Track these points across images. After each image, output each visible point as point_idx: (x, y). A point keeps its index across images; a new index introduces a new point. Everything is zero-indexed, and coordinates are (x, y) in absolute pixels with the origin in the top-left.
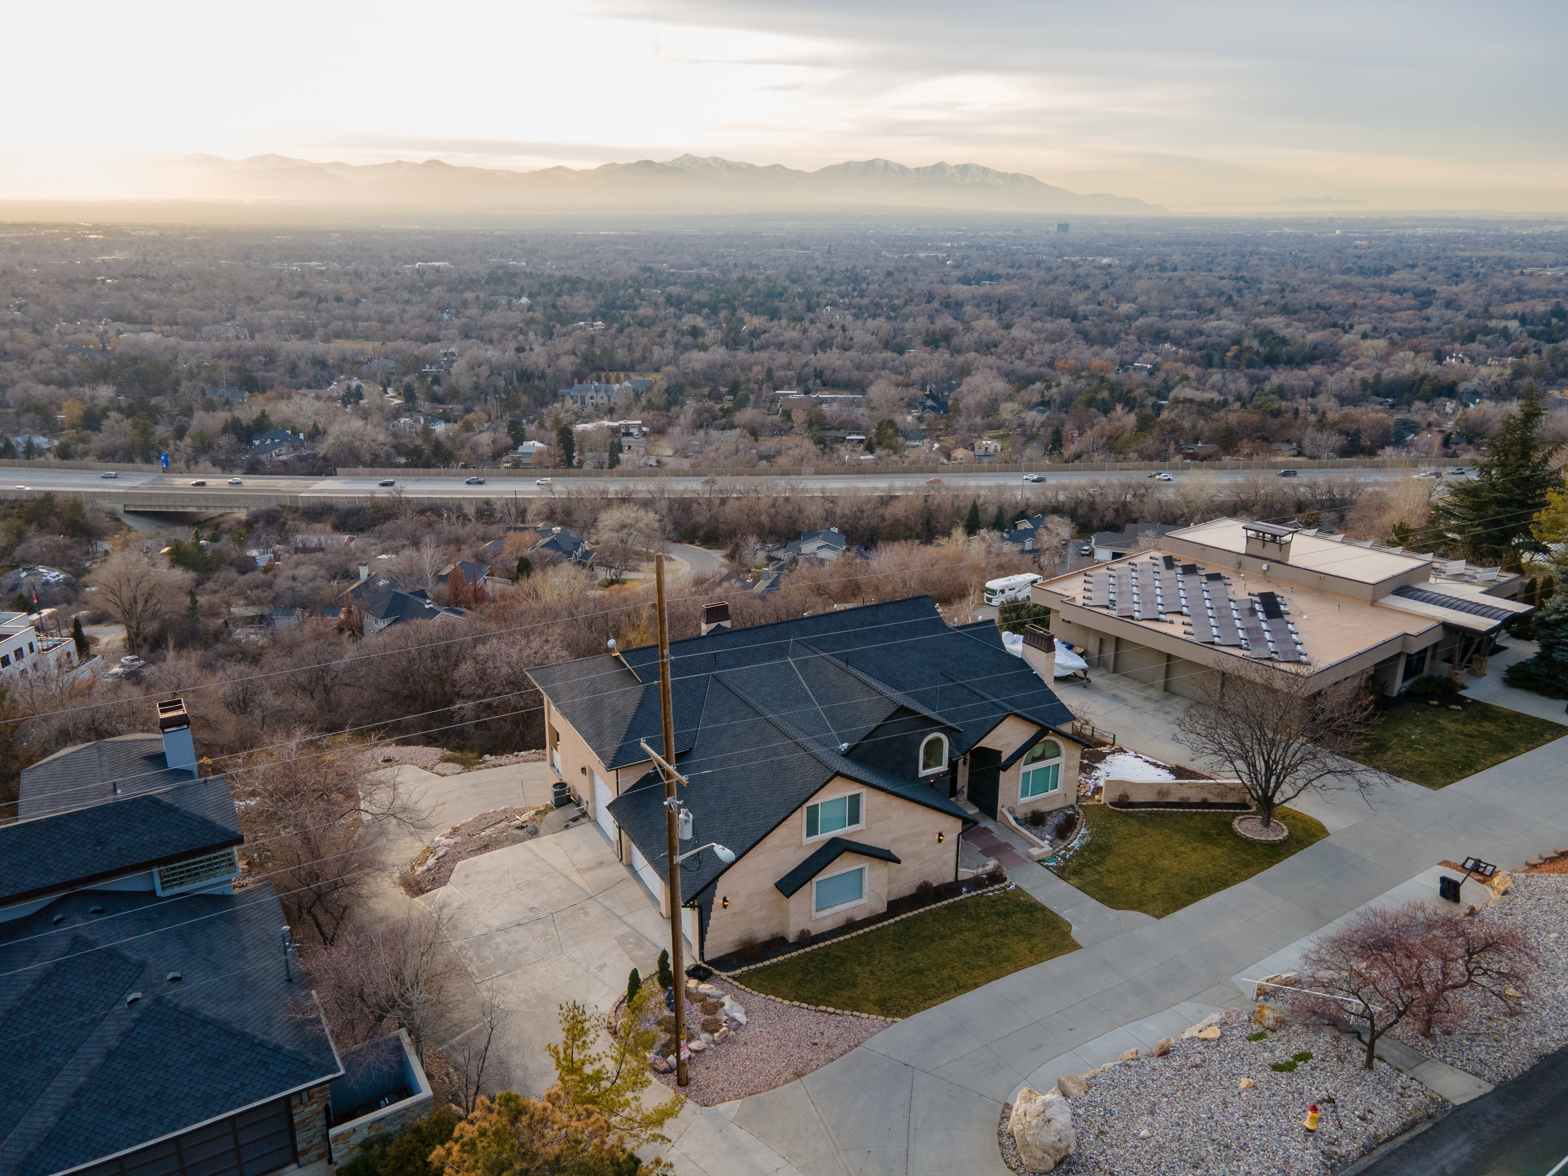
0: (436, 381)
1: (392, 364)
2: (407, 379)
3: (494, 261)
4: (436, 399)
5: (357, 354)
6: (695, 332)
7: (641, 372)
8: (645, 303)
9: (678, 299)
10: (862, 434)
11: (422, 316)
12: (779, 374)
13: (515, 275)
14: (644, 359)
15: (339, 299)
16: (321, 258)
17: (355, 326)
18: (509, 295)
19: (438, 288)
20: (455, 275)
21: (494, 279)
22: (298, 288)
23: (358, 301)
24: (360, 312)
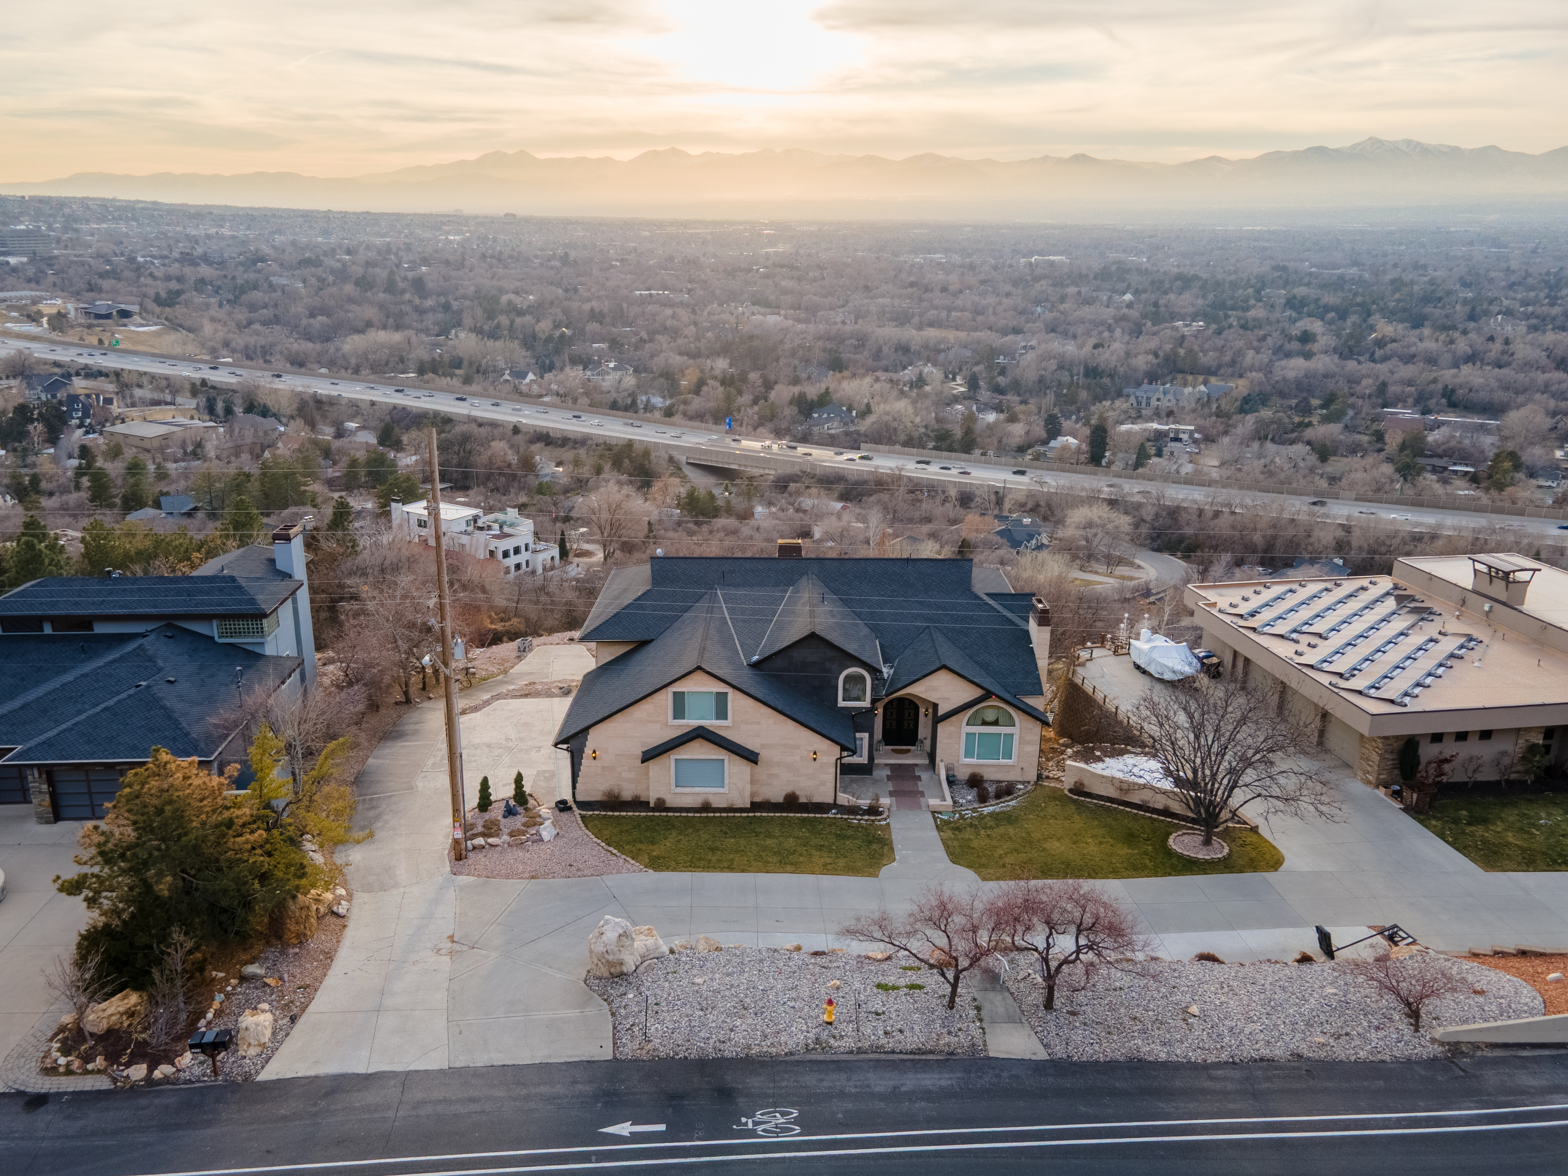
0: (1003, 372)
1: (968, 353)
2: (976, 369)
3: (1113, 256)
4: (999, 390)
5: (939, 343)
6: (1306, 338)
7: (1225, 378)
8: (1260, 304)
9: (1301, 301)
10: (1472, 466)
11: (1014, 309)
12: (1394, 389)
13: (1128, 271)
14: (1233, 363)
15: (944, 290)
16: (946, 251)
17: (948, 316)
18: (1114, 291)
19: (1044, 282)
20: (1066, 270)
21: (1104, 275)
22: (912, 279)
23: (961, 291)
24: (959, 302)
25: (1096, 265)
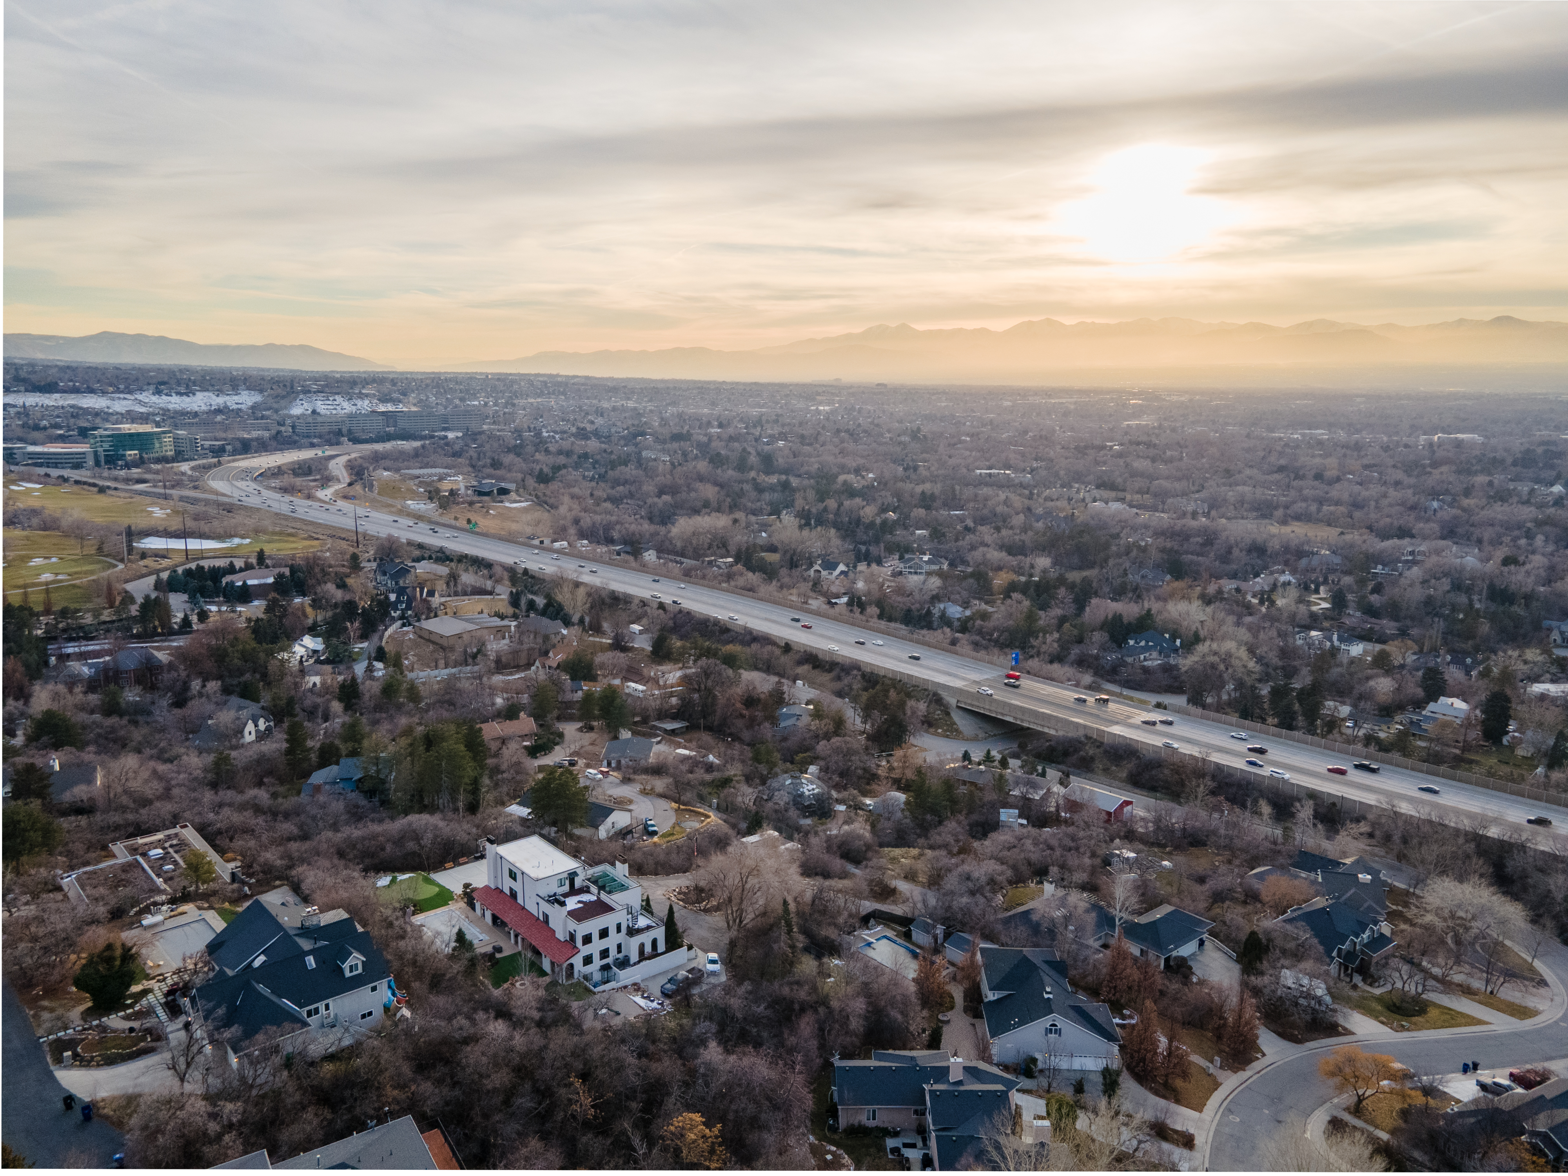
0: (1379, 587)
1: (1337, 560)
2: (1345, 580)
3: (1542, 434)
4: (1371, 611)
5: (1303, 543)
11: (1403, 504)
13: (1559, 454)
15: (1318, 477)
16: (1330, 426)
17: (1319, 511)
18: (1537, 481)
19: (1444, 469)
20: (1477, 452)
21: (1526, 460)
22: (1282, 462)
23: (1338, 479)
24: (1335, 492)
25: (1518, 444)
